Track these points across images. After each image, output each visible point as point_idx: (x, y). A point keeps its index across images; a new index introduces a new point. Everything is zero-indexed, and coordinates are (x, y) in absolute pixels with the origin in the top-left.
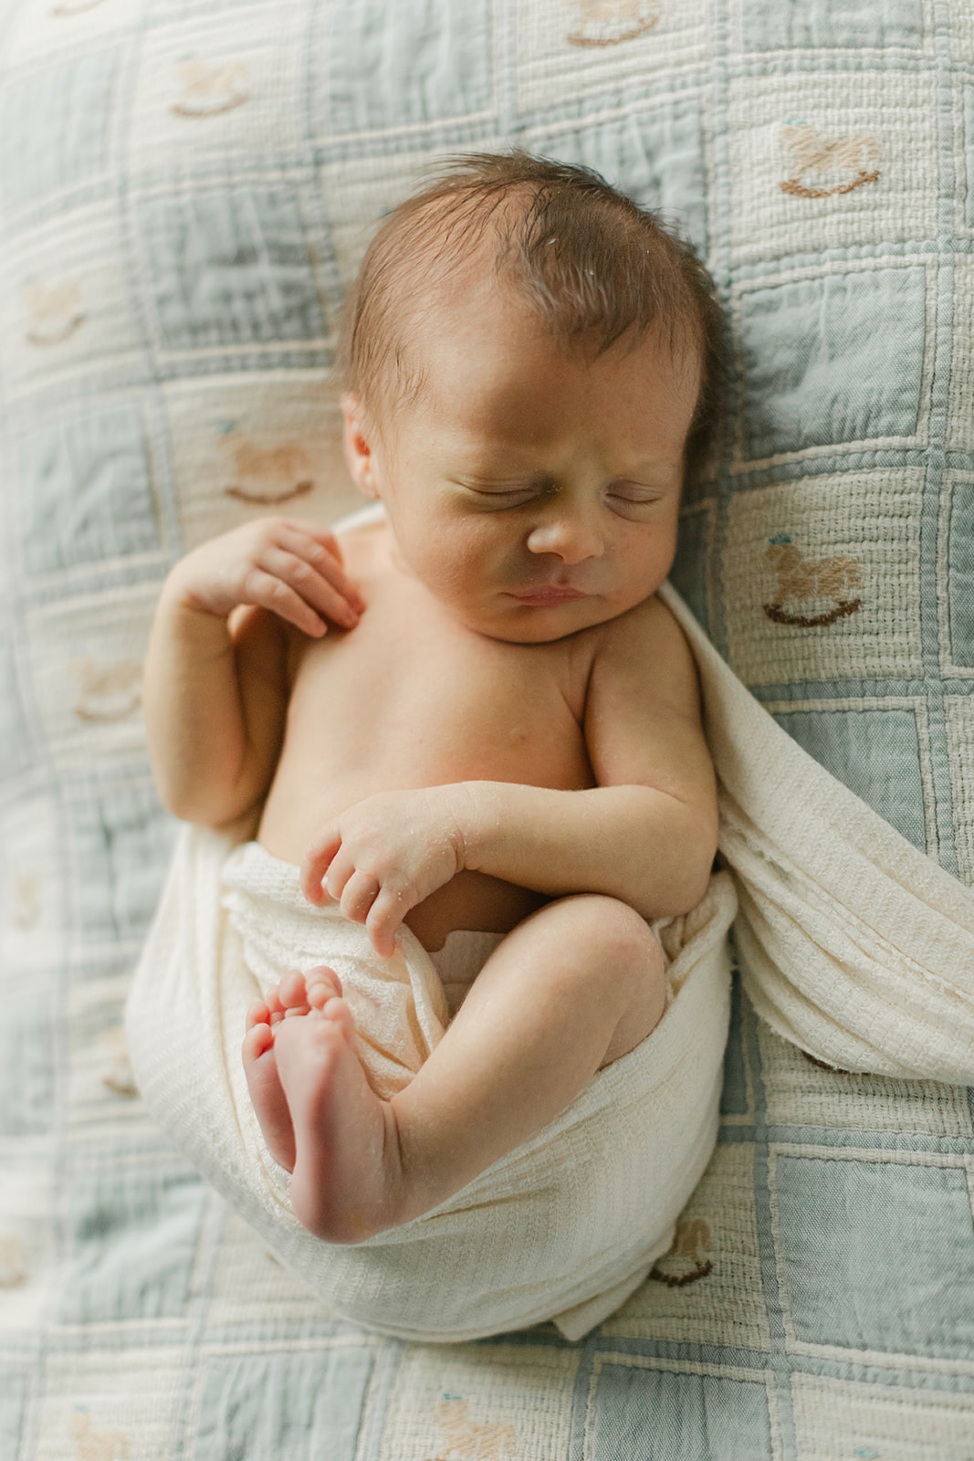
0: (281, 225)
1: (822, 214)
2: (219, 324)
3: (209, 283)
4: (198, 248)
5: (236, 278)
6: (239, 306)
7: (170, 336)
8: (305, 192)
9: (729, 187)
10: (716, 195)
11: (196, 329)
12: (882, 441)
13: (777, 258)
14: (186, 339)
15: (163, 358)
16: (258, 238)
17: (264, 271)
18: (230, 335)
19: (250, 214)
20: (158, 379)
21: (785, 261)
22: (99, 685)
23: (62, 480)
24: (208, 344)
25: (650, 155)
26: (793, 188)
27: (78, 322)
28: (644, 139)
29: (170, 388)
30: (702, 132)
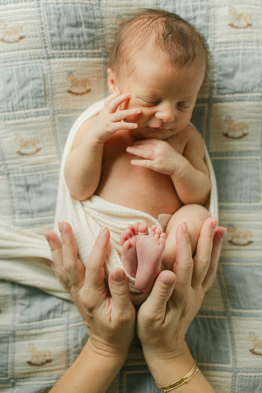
0: (89, 17)
1: (239, 33)
2: (69, 44)
3: (67, 31)
4: (64, 21)
5: (75, 31)
6: (75, 39)
7: (53, 45)
8: (95, 8)
9: (215, 22)
10: (211, 24)
11: (62, 44)
12: (256, 94)
13: (227, 43)
14: (59, 47)
15: (50, 52)
16: (82, 20)
17: (83, 29)
18: (72, 47)
19: (80, 12)
20: (49, 58)
21: (229, 44)
22: (25, 145)
23: (14, 85)
24: (65, 49)
25: (194, 10)
26: (232, 25)
27: (21, 38)
28: (193, 6)
29: (52, 61)
30: (208, 6)
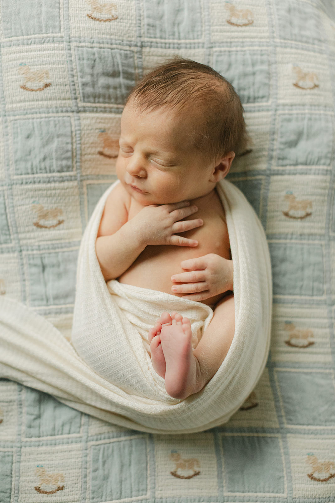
0: (129, 66)
1: (305, 95)
2: (104, 96)
3: (102, 81)
4: (99, 69)
5: (111, 81)
6: (111, 91)
7: (86, 97)
8: (136, 56)
9: (277, 81)
10: (272, 82)
11: (96, 97)
12: (321, 167)
13: (292, 105)
14: (92, 99)
15: (81, 104)
16: (121, 69)
17: (121, 80)
18: (107, 100)
19: (119, 60)
20: (79, 112)
21: (294, 107)
23: (35, 142)
24: (99, 102)
25: (253, 65)
26: (296, 85)
27: (47, 85)
28: (252, 60)
29: (82, 115)
30: (269, 62)
